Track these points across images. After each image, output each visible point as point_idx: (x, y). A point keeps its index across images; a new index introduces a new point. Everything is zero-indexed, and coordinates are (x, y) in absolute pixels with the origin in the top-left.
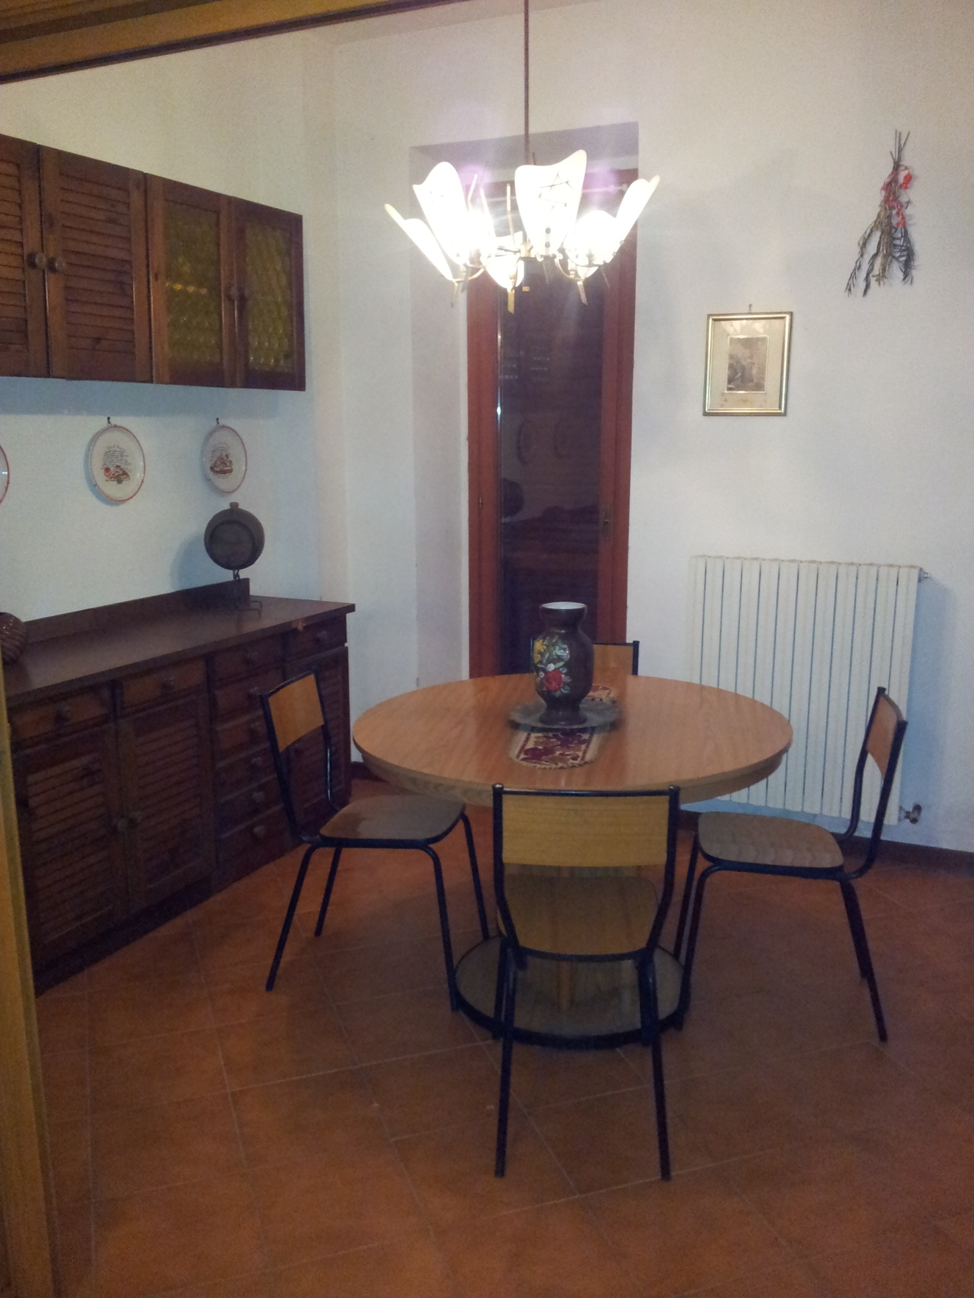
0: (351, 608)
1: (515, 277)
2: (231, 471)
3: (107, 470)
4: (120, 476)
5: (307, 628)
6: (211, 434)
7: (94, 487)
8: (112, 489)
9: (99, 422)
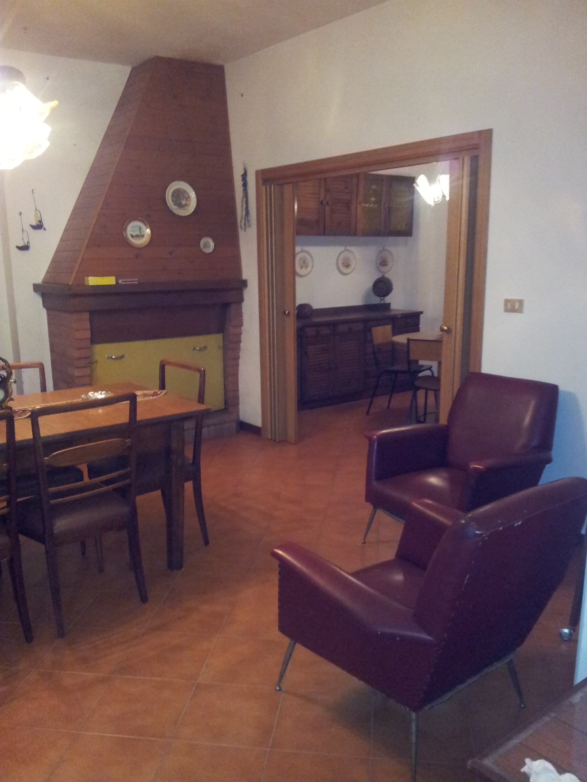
0: (422, 313)
1: (438, 198)
2: (387, 265)
3: (343, 264)
4: (347, 266)
5: (401, 317)
6: (381, 252)
7: (338, 268)
8: (345, 270)
9: (342, 248)
